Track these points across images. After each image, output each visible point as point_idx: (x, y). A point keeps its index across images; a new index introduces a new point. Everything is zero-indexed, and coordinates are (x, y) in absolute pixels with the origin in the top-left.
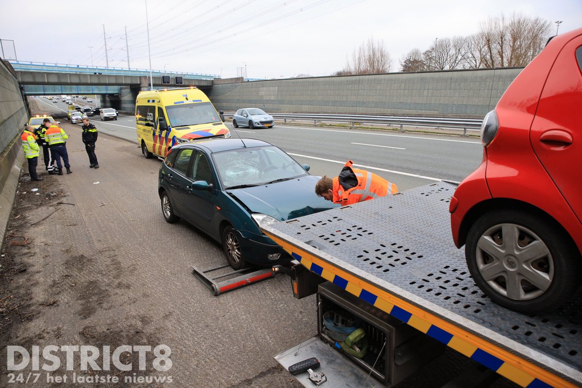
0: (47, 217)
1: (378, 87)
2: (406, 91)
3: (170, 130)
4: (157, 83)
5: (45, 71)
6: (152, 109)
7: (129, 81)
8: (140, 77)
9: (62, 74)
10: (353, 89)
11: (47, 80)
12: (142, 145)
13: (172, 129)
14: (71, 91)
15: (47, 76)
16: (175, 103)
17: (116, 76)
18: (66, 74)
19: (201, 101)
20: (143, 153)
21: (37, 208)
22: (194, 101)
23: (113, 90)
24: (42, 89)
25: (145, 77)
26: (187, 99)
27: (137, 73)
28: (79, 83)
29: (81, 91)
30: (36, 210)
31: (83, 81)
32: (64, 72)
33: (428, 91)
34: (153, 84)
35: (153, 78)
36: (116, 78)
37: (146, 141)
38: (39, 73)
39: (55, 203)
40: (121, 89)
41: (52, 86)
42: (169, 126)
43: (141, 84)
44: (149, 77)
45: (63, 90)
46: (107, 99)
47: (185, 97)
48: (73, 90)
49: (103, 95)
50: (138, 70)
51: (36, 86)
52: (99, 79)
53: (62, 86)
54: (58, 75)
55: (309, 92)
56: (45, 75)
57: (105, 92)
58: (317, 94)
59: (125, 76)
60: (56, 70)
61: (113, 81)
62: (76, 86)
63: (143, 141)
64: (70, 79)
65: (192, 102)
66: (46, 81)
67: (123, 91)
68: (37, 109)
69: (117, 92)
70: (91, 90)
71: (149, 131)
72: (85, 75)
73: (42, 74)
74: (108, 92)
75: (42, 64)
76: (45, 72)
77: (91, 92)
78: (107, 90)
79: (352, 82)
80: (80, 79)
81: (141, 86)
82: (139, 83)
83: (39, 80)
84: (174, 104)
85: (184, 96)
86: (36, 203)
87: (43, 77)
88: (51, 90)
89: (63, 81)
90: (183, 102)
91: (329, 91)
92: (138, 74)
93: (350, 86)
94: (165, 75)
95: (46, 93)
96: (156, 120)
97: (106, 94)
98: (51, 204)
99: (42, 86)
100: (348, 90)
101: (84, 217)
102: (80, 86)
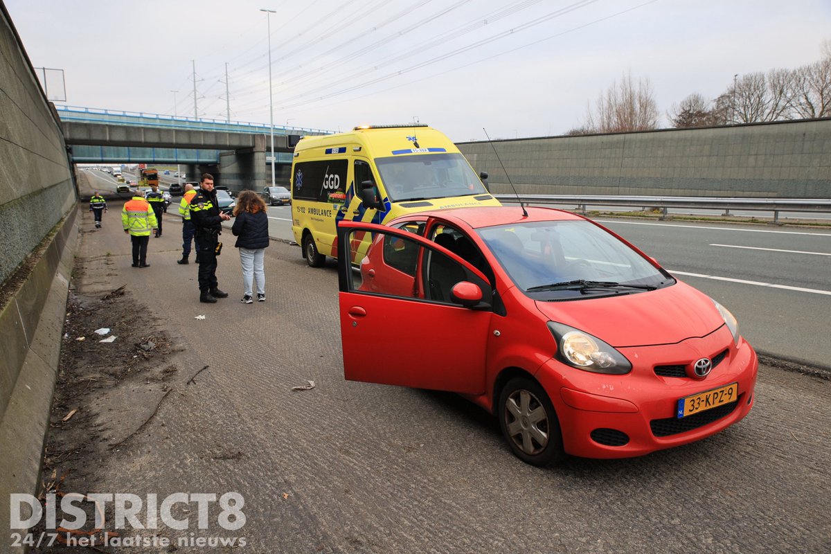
0: (149, 421)
1: (660, 153)
2: (714, 159)
3: (389, 208)
4: (280, 146)
5: (107, 123)
6: (340, 167)
7: (235, 142)
8: (254, 136)
9: (133, 127)
10: (613, 155)
11: (110, 137)
12: (303, 240)
13: (393, 205)
14: (144, 157)
15: (110, 131)
16: (394, 152)
17: (216, 133)
18: (139, 128)
19: (443, 150)
20: (305, 255)
21: (116, 385)
22: (430, 150)
23: (208, 156)
24: (100, 152)
25: (262, 136)
26: (416, 145)
27: (250, 129)
28: (157, 143)
29: (159, 157)
30: (115, 391)
31: (165, 140)
32: (135, 125)
33: (757, 158)
34: (275, 148)
35: (274, 137)
36: (216, 137)
37: (315, 233)
38: (98, 125)
39: (157, 371)
40: (221, 155)
41: (115, 148)
42: (386, 199)
43: (254, 147)
44: (269, 137)
45: (131, 155)
46: (197, 171)
47: (412, 142)
48: (147, 156)
49: (191, 166)
50: (251, 125)
51: (90, 146)
52: (190, 137)
53: (130, 148)
54: (127, 129)
55: (533, 162)
56: (107, 129)
57: (195, 160)
58: (547, 166)
59: (230, 134)
60: (125, 122)
61: (211, 141)
62: (151, 149)
63: (306, 232)
64: (145, 135)
65: (428, 153)
66: (108, 138)
67: (225, 159)
68: (88, 186)
69: (215, 160)
70: (174, 156)
71: (325, 213)
72: (168, 131)
73: (101, 127)
74: (200, 160)
75: (103, 112)
76: (107, 125)
77: (174, 159)
78: (198, 156)
79: (611, 145)
80: (160, 138)
81: (254, 150)
82: (251, 145)
83: (97, 136)
84: (392, 155)
85: (410, 139)
86: (111, 370)
87: (103, 132)
88: (112, 155)
89: (134, 138)
90: (409, 151)
91: (568, 161)
92: (250, 131)
93: (608, 151)
94: (293, 134)
95: (104, 159)
96: (348, 187)
97: (198, 163)
98: (148, 375)
99: (99, 147)
100: (604, 157)
101: (250, 423)
102: (158, 149)
